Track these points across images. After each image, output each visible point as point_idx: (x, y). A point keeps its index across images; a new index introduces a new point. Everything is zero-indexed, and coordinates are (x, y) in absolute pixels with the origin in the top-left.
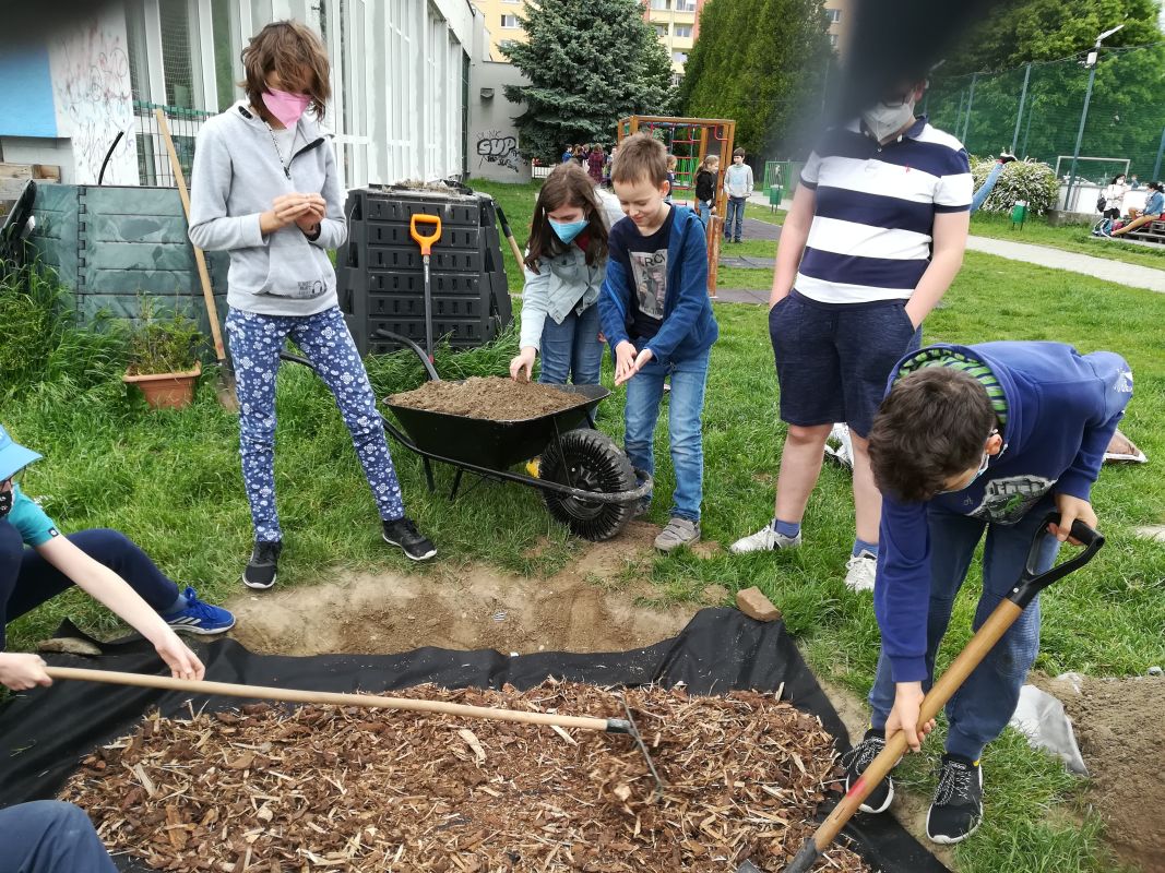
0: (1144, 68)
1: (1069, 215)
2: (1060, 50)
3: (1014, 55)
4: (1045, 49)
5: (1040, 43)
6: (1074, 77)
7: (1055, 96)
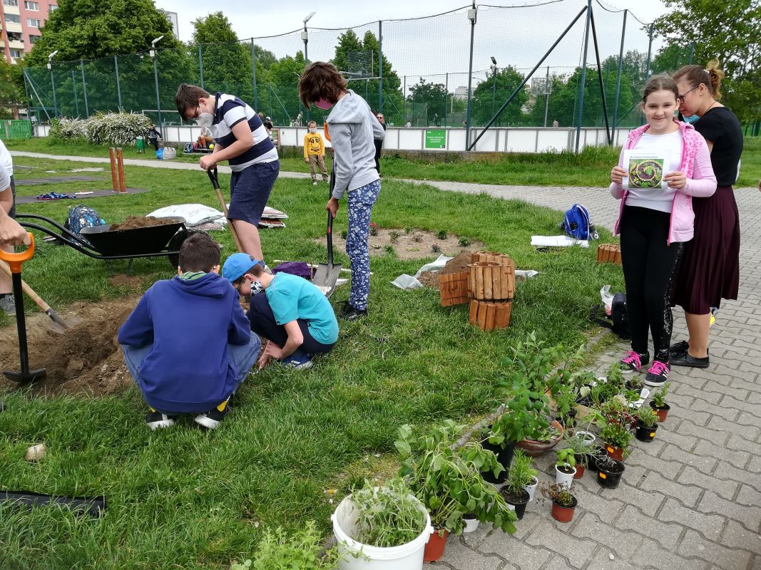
1: (166, 143)
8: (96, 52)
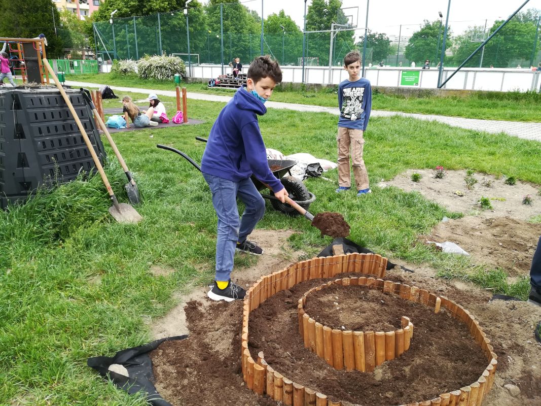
0: (195, 15)
1: (193, 79)
2: (163, 7)
3: (146, 9)
4: (158, 7)
5: (155, 4)
6: (170, 19)
7: (165, 27)
8: (142, 11)
